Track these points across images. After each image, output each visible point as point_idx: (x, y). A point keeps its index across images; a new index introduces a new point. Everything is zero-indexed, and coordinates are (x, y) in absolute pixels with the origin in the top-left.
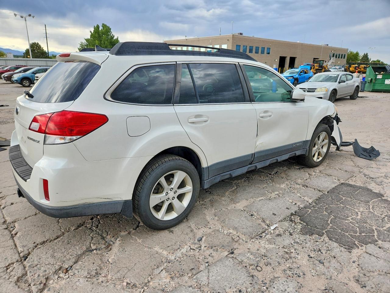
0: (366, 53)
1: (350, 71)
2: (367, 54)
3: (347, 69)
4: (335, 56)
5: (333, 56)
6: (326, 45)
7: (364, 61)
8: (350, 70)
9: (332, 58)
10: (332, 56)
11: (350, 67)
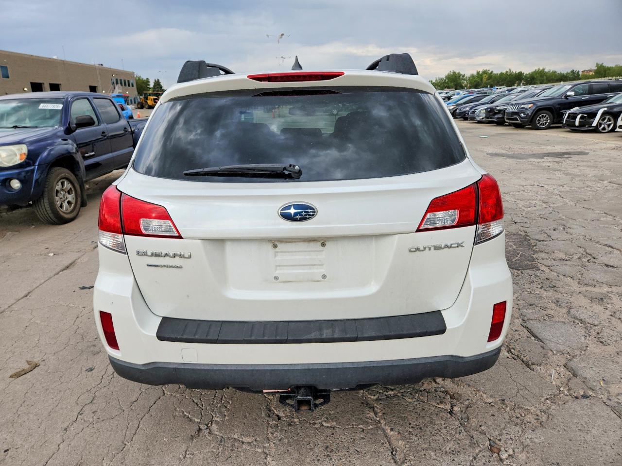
0: (156, 80)
1: (148, 105)
2: (158, 80)
3: (144, 102)
4: (119, 82)
5: (117, 83)
6: (99, 65)
7: (157, 91)
8: (149, 103)
9: (117, 87)
10: (115, 83)
11: (147, 100)
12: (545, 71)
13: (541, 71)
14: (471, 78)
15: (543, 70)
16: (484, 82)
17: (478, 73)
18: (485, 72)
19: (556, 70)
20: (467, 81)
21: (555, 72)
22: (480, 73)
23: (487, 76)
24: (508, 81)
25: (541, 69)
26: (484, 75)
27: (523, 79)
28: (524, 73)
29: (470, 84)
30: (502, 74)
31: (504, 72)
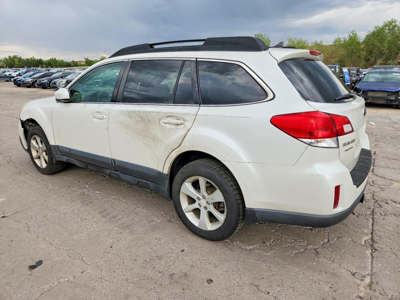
12: (56, 59)
13: (54, 59)
14: (6, 61)
15: (55, 59)
16: (16, 64)
17: (10, 57)
18: (15, 57)
19: (63, 60)
20: (2, 62)
21: (63, 61)
22: (12, 57)
23: (17, 60)
24: (33, 65)
25: (54, 58)
26: (15, 59)
27: (44, 64)
28: (43, 60)
29: (5, 65)
30: (28, 59)
31: (29, 58)
